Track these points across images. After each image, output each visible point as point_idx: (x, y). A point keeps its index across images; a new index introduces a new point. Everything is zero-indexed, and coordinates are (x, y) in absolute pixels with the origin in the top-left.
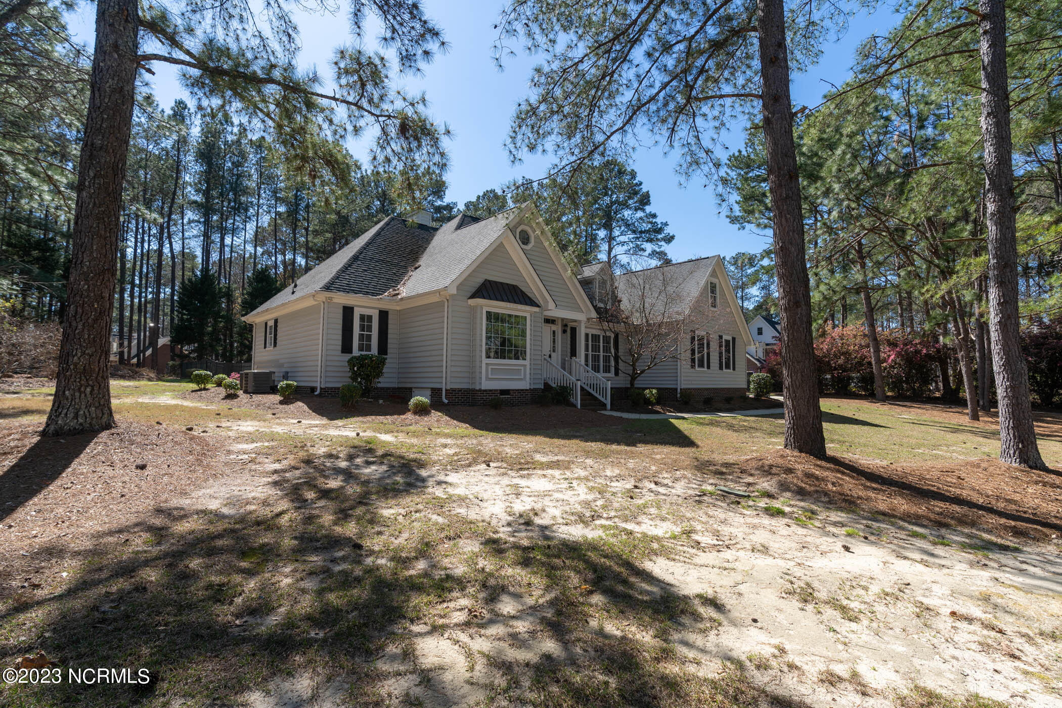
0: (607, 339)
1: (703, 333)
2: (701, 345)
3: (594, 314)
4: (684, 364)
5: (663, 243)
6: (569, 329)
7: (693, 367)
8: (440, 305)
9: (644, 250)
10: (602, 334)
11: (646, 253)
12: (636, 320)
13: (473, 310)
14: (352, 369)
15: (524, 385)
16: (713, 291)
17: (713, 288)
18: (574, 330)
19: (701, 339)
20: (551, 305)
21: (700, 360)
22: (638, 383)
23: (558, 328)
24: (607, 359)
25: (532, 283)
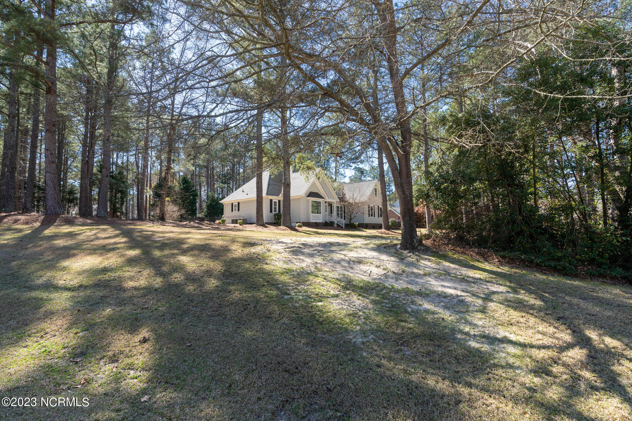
0: (341, 207)
1: (372, 205)
2: (372, 210)
3: (338, 200)
4: (366, 215)
5: (359, 163)
6: (330, 205)
7: (369, 216)
8: (300, 199)
9: (351, 166)
10: (340, 206)
11: (352, 168)
12: (351, 201)
13: (308, 200)
14: (275, 217)
15: (321, 221)
16: (376, 191)
17: (376, 189)
18: (331, 205)
19: (372, 207)
20: (327, 198)
21: (372, 215)
22: (352, 222)
23: (327, 204)
24: (341, 214)
25: (322, 192)
